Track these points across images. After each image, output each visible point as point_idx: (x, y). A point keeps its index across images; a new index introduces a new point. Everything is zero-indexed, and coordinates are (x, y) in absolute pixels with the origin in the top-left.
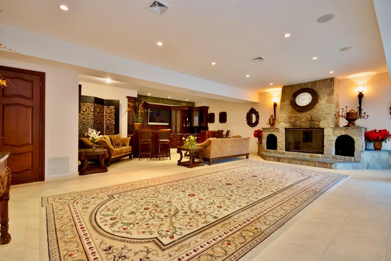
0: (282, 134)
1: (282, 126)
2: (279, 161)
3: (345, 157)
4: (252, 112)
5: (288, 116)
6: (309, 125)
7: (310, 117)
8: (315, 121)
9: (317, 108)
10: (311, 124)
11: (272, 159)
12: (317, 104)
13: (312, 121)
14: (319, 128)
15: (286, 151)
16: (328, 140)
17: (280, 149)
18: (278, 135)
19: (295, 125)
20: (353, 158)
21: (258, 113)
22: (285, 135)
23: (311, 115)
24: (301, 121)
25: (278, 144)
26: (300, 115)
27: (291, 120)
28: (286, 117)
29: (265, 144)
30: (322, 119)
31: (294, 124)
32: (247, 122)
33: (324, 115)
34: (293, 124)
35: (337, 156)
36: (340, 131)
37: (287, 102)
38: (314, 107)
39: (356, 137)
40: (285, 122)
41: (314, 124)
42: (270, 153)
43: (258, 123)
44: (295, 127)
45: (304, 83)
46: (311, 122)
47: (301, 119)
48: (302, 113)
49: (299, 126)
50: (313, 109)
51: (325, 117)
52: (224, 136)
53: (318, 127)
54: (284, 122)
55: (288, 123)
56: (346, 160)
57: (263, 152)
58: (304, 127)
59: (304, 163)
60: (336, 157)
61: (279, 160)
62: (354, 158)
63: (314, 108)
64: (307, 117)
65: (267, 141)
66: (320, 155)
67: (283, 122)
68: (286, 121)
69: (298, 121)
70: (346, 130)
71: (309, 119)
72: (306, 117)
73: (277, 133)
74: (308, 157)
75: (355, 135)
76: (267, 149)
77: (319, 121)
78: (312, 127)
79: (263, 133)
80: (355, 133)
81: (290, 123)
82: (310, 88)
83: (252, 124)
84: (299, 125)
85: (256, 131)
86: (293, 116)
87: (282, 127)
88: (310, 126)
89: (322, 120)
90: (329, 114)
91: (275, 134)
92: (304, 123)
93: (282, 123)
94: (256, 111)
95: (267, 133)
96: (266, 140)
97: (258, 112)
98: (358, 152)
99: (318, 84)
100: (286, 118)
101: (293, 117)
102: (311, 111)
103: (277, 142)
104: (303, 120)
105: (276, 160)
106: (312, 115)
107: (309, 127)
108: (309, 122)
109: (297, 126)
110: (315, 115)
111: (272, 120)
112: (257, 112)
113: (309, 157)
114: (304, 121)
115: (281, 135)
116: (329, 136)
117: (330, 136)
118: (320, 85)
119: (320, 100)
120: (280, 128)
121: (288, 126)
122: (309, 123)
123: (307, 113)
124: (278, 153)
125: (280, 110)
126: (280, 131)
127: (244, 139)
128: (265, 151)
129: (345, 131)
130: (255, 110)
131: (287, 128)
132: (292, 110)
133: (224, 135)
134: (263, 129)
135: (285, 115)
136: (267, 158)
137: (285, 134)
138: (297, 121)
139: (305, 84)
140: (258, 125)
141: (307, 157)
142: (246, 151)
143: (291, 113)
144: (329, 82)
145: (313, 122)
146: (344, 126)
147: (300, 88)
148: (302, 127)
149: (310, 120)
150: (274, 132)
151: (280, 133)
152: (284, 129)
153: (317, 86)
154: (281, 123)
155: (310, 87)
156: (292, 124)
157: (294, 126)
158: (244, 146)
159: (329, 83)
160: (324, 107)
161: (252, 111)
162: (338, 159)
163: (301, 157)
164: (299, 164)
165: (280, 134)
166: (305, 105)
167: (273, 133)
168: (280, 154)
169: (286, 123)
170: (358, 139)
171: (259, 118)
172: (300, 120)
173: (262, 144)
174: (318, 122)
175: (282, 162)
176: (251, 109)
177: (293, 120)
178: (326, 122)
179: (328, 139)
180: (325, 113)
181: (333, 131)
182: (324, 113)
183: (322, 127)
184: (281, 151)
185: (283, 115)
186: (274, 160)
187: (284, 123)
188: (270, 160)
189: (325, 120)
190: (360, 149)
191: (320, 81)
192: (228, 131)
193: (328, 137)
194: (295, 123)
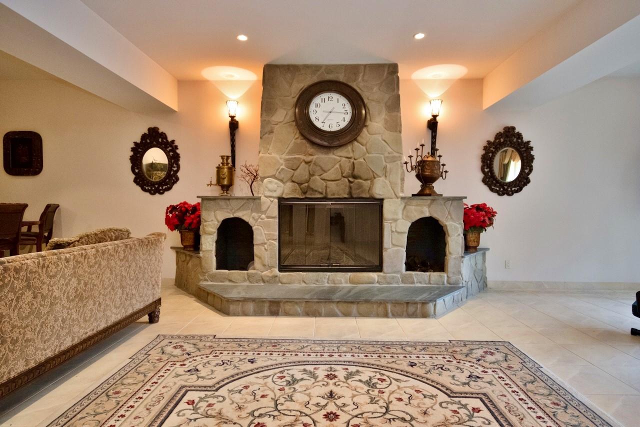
0: (268, 217)
1: (270, 191)
2: (274, 313)
3: (430, 276)
4: (151, 142)
5: (287, 160)
6: (347, 190)
7: (350, 164)
8: (361, 178)
9: (365, 142)
10: (350, 188)
11: (251, 307)
12: (365, 130)
13: (355, 177)
14: (373, 198)
15: (280, 271)
16: (392, 232)
17: (264, 265)
18: (256, 220)
19: (308, 187)
20: (444, 275)
21: (176, 147)
22: (277, 220)
23: (352, 160)
24: (325, 176)
25: (256, 250)
26: (321, 157)
27: (298, 170)
28: (282, 161)
29: (212, 251)
30: (379, 172)
31: (306, 184)
32: (133, 176)
33: (384, 163)
34: (305, 187)
35: (413, 273)
36: (419, 208)
37: (284, 115)
38: (359, 138)
39: (451, 223)
40: (280, 178)
41: (360, 186)
42: (230, 281)
43: (177, 179)
44: (308, 196)
45: (327, 66)
46: (351, 179)
47: (325, 171)
48: (327, 153)
49: (322, 193)
50: (356, 143)
51: (385, 168)
52: (29, 229)
53: (368, 196)
54: (276, 178)
55: (286, 182)
56: (432, 282)
57: (206, 280)
58: (334, 194)
59: (354, 308)
60: (411, 276)
61: (274, 309)
62: (448, 276)
63: (358, 142)
64: (340, 166)
65: (217, 242)
66: (374, 275)
67: (274, 177)
68: (282, 176)
69: (318, 177)
70: (431, 204)
71: (347, 171)
72: (337, 166)
73: (255, 215)
74: (344, 285)
75: (449, 217)
76: (218, 268)
77: (372, 178)
78: (355, 196)
79: (204, 214)
80: (449, 212)
81: (293, 182)
82: (341, 80)
83: (153, 184)
84: (320, 190)
85: (172, 209)
86: (304, 160)
87: (268, 194)
88: (350, 193)
89: (379, 176)
90: (395, 161)
91: (245, 218)
92: (333, 183)
93: (270, 182)
94: (170, 139)
95: (218, 212)
96: (215, 237)
97: (176, 143)
98: (455, 258)
99: (361, 75)
100: (283, 167)
101: (303, 163)
102: (349, 147)
103: (255, 242)
104: (331, 174)
105: (266, 309)
106: (355, 161)
107: (346, 196)
108: (346, 180)
109: (316, 191)
110: (362, 160)
111: (226, 170)
112: (173, 142)
113: (346, 283)
114: (333, 177)
115: (266, 220)
116: (395, 220)
117: (398, 221)
118: (365, 78)
119: (370, 120)
120: (263, 199)
121: (286, 190)
122: (348, 184)
123: (339, 154)
124: (257, 281)
125: (261, 138)
126: (264, 208)
127: (141, 242)
128: (213, 278)
129: (429, 206)
130: (164, 136)
131: (284, 196)
132: (299, 141)
133: (30, 224)
134: (204, 199)
135: (277, 156)
136: (232, 307)
137: (278, 216)
138: (313, 175)
139: (330, 68)
140: (175, 186)
141: (342, 283)
142: (149, 292)
143: (296, 150)
144: (388, 73)
145: (356, 181)
146: (413, 195)
147: (315, 79)
148: (329, 196)
149: (349, 177)
150: (245, 212)
151: (265, 212)
152: (276, 201)
153: (360, 79)
154: (266, 181)
155: (341, 78)
156: (300, 184)
157: (305, 193)
158: (140, 276)
159: (387, 78)
160: (380, 139)
161: (153, 138)
162: (416, 280)
163: (327, 285)
164: (339, 313)
165: (263, 216)
166: (335, 128)
167: (239, 214)
168: (264, 282)
169: (281, 181)
170: (455, 226)
171: (181, 163)
172: (322, 172)
173: (201, 254)
174: (369, 182)
175: (287, 314)
176: (149, 129)
177: (302, 172)
178: (387, 182)
179: (394, 230)
180: (385, 157)
181: (405, 207)
182: (382, 156)
183: (378, 197)
184: (267, 273)
185: (273, 155)
186: (259, 313)
187: (276, 181)
188: (245, 314)
189: (386, 176)
190: (459, 254)
191: (365, 66)
192: (48, 206)
193: (393, 225)
194: (308, 181)
